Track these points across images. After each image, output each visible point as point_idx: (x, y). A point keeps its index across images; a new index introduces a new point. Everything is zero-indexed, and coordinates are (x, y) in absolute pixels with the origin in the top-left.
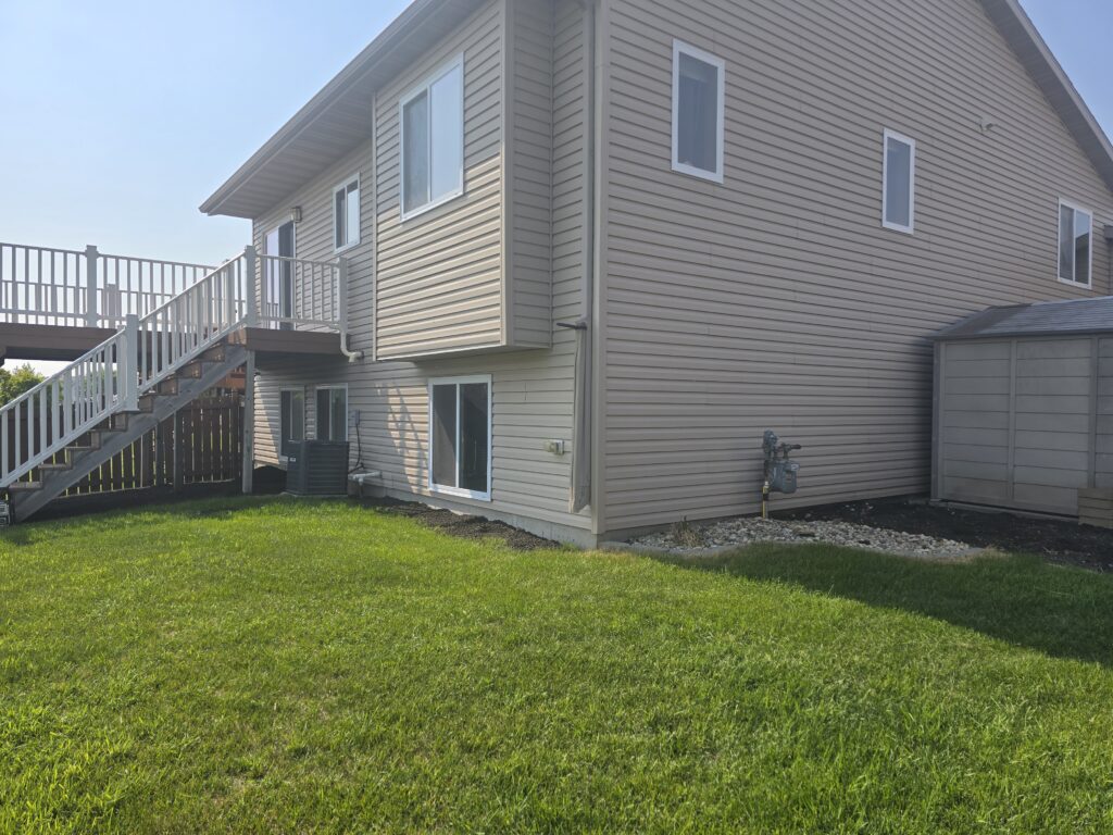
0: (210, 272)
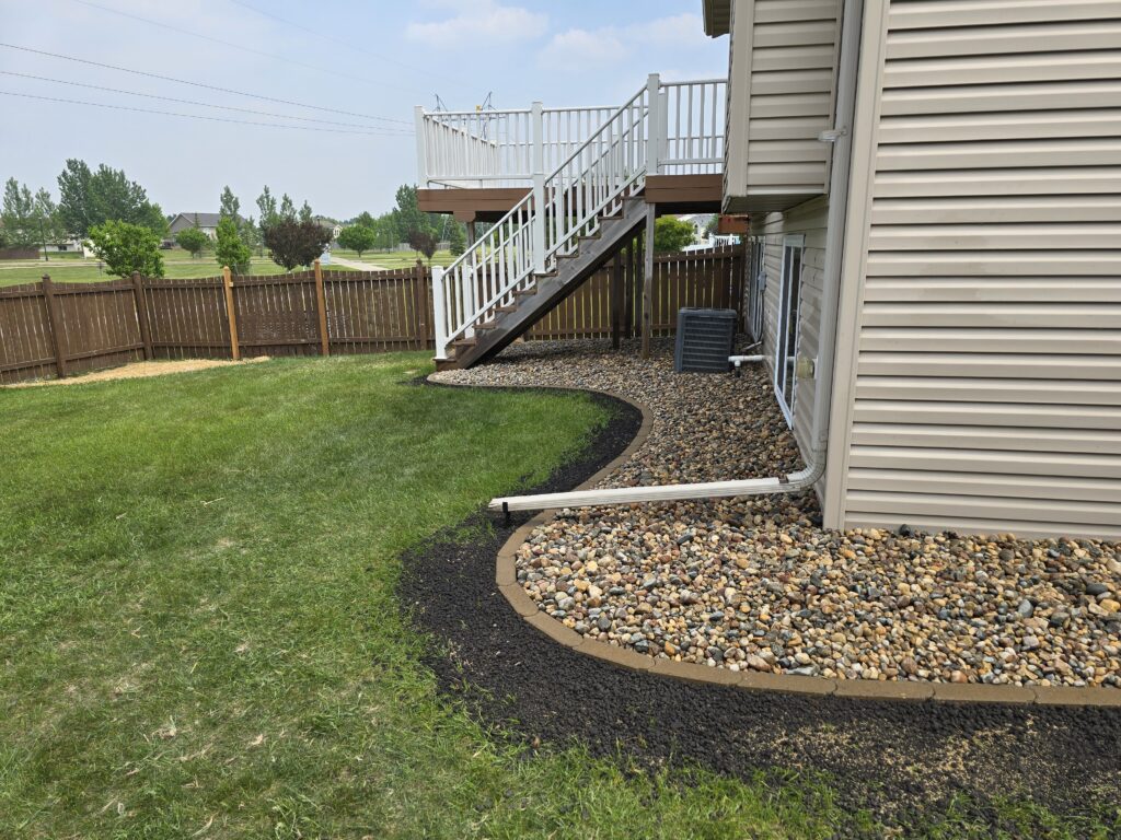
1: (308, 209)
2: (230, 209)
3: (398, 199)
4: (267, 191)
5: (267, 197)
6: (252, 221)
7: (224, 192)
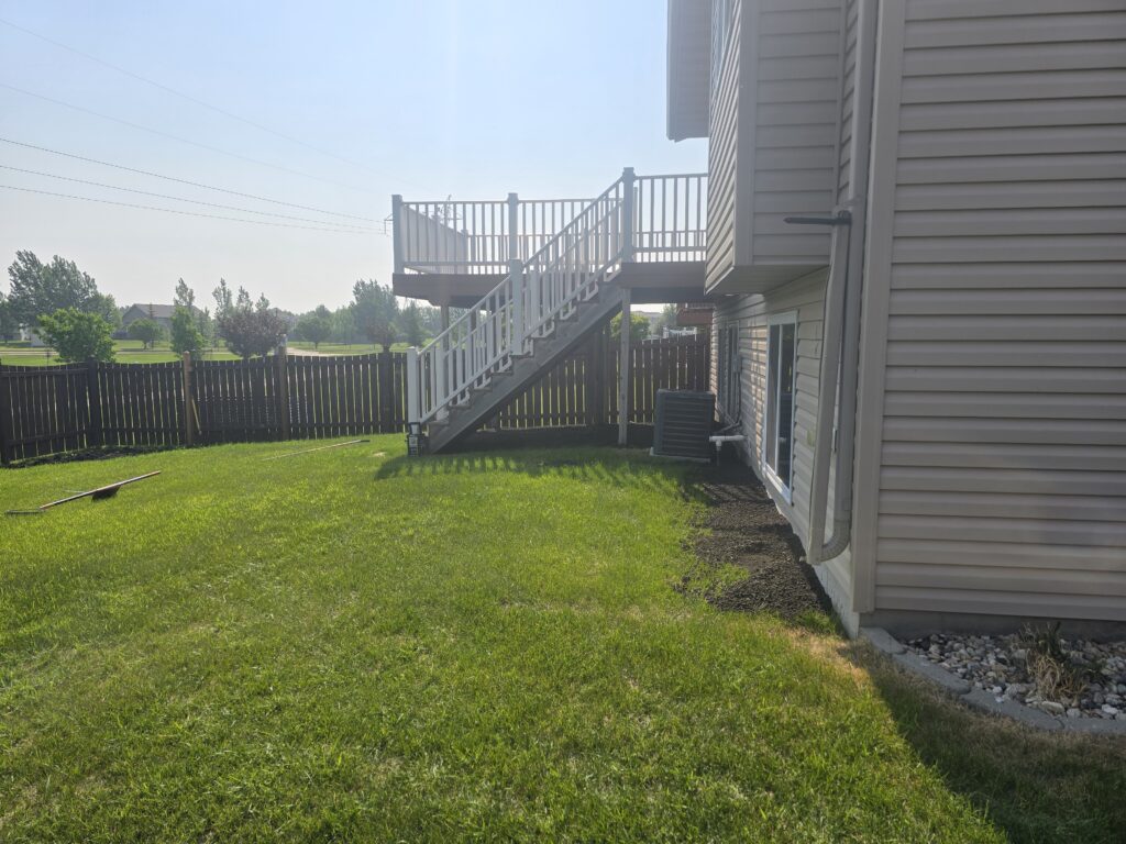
0: (587, 205)
1: (264, 301)
2: (185, 300)
3: (355, 293)
4: (223, 283)
5: (224, 289)
6: (207, 312)
7: (179, 285)
